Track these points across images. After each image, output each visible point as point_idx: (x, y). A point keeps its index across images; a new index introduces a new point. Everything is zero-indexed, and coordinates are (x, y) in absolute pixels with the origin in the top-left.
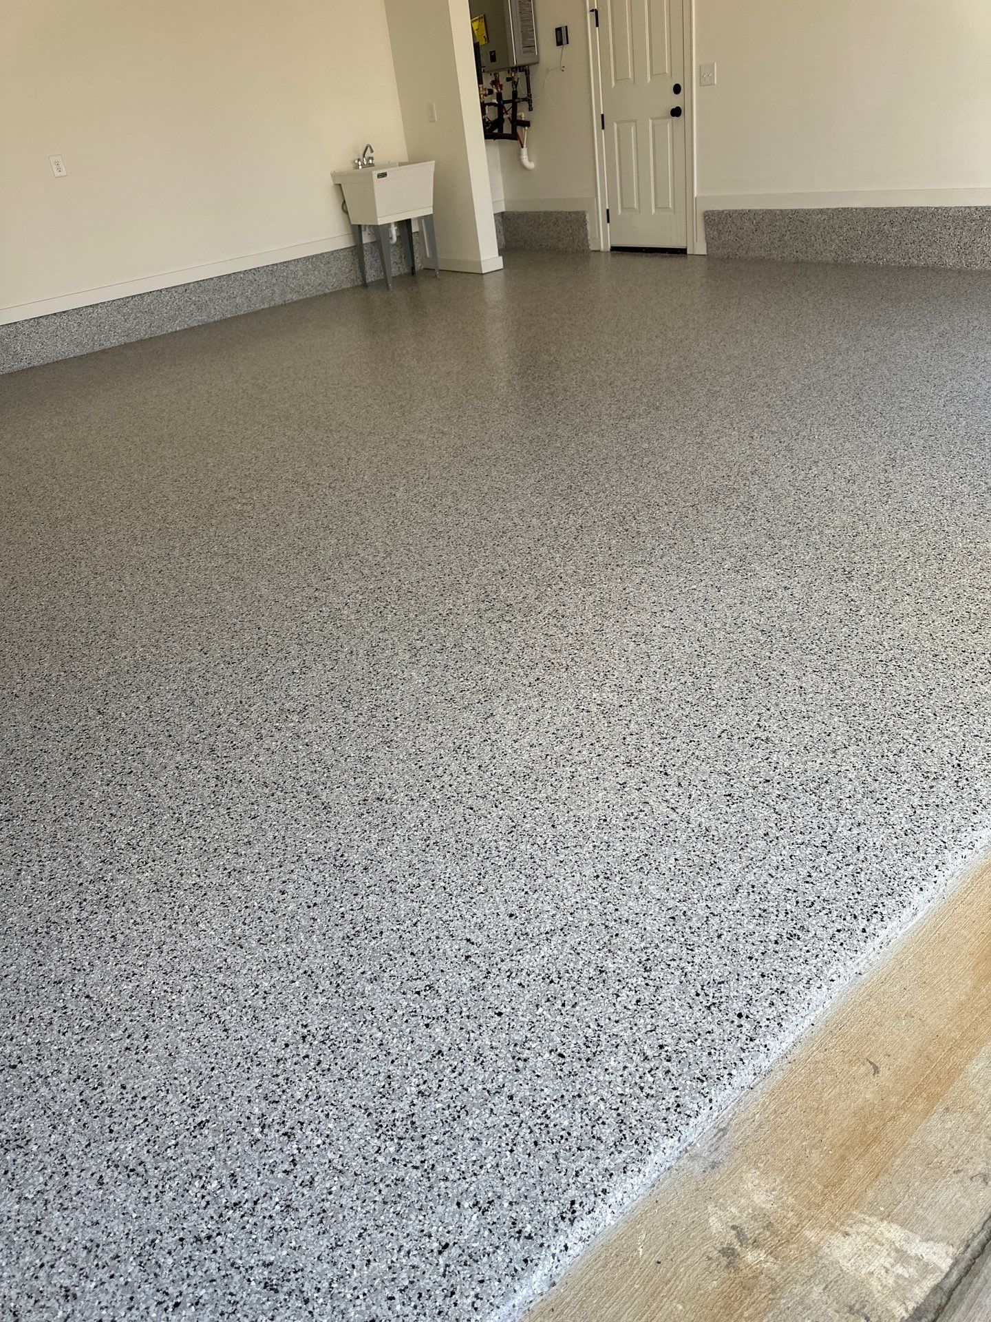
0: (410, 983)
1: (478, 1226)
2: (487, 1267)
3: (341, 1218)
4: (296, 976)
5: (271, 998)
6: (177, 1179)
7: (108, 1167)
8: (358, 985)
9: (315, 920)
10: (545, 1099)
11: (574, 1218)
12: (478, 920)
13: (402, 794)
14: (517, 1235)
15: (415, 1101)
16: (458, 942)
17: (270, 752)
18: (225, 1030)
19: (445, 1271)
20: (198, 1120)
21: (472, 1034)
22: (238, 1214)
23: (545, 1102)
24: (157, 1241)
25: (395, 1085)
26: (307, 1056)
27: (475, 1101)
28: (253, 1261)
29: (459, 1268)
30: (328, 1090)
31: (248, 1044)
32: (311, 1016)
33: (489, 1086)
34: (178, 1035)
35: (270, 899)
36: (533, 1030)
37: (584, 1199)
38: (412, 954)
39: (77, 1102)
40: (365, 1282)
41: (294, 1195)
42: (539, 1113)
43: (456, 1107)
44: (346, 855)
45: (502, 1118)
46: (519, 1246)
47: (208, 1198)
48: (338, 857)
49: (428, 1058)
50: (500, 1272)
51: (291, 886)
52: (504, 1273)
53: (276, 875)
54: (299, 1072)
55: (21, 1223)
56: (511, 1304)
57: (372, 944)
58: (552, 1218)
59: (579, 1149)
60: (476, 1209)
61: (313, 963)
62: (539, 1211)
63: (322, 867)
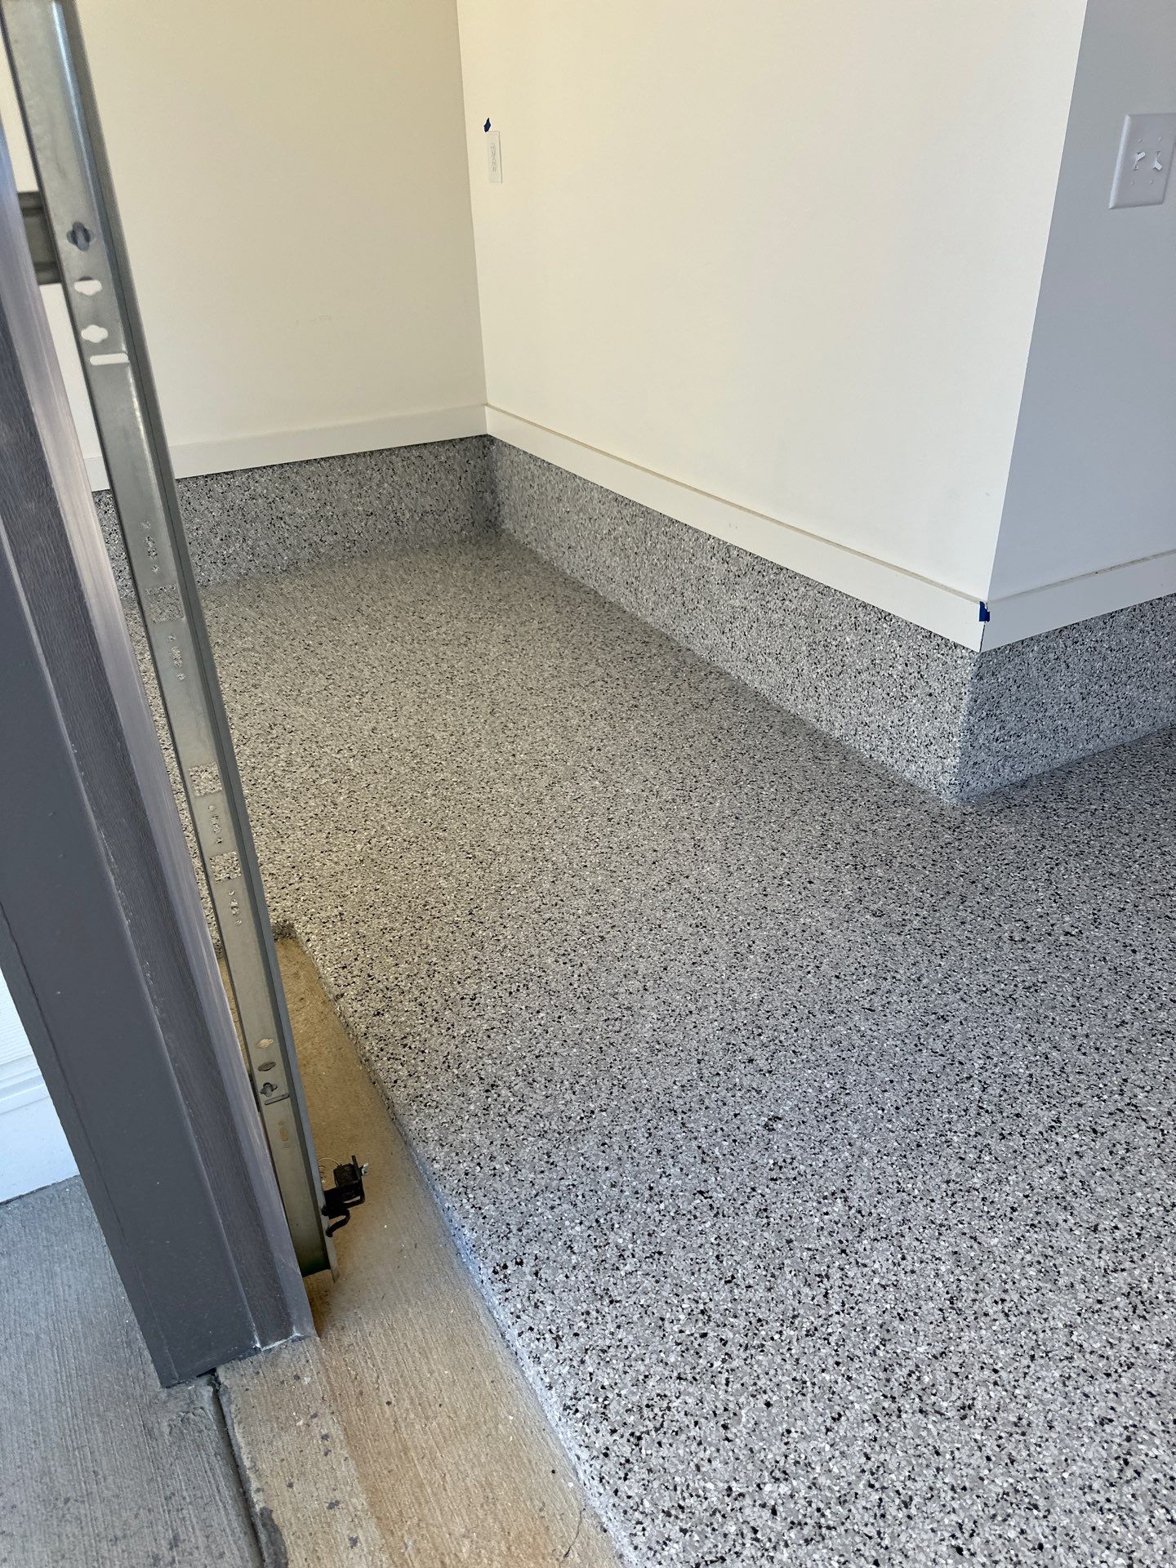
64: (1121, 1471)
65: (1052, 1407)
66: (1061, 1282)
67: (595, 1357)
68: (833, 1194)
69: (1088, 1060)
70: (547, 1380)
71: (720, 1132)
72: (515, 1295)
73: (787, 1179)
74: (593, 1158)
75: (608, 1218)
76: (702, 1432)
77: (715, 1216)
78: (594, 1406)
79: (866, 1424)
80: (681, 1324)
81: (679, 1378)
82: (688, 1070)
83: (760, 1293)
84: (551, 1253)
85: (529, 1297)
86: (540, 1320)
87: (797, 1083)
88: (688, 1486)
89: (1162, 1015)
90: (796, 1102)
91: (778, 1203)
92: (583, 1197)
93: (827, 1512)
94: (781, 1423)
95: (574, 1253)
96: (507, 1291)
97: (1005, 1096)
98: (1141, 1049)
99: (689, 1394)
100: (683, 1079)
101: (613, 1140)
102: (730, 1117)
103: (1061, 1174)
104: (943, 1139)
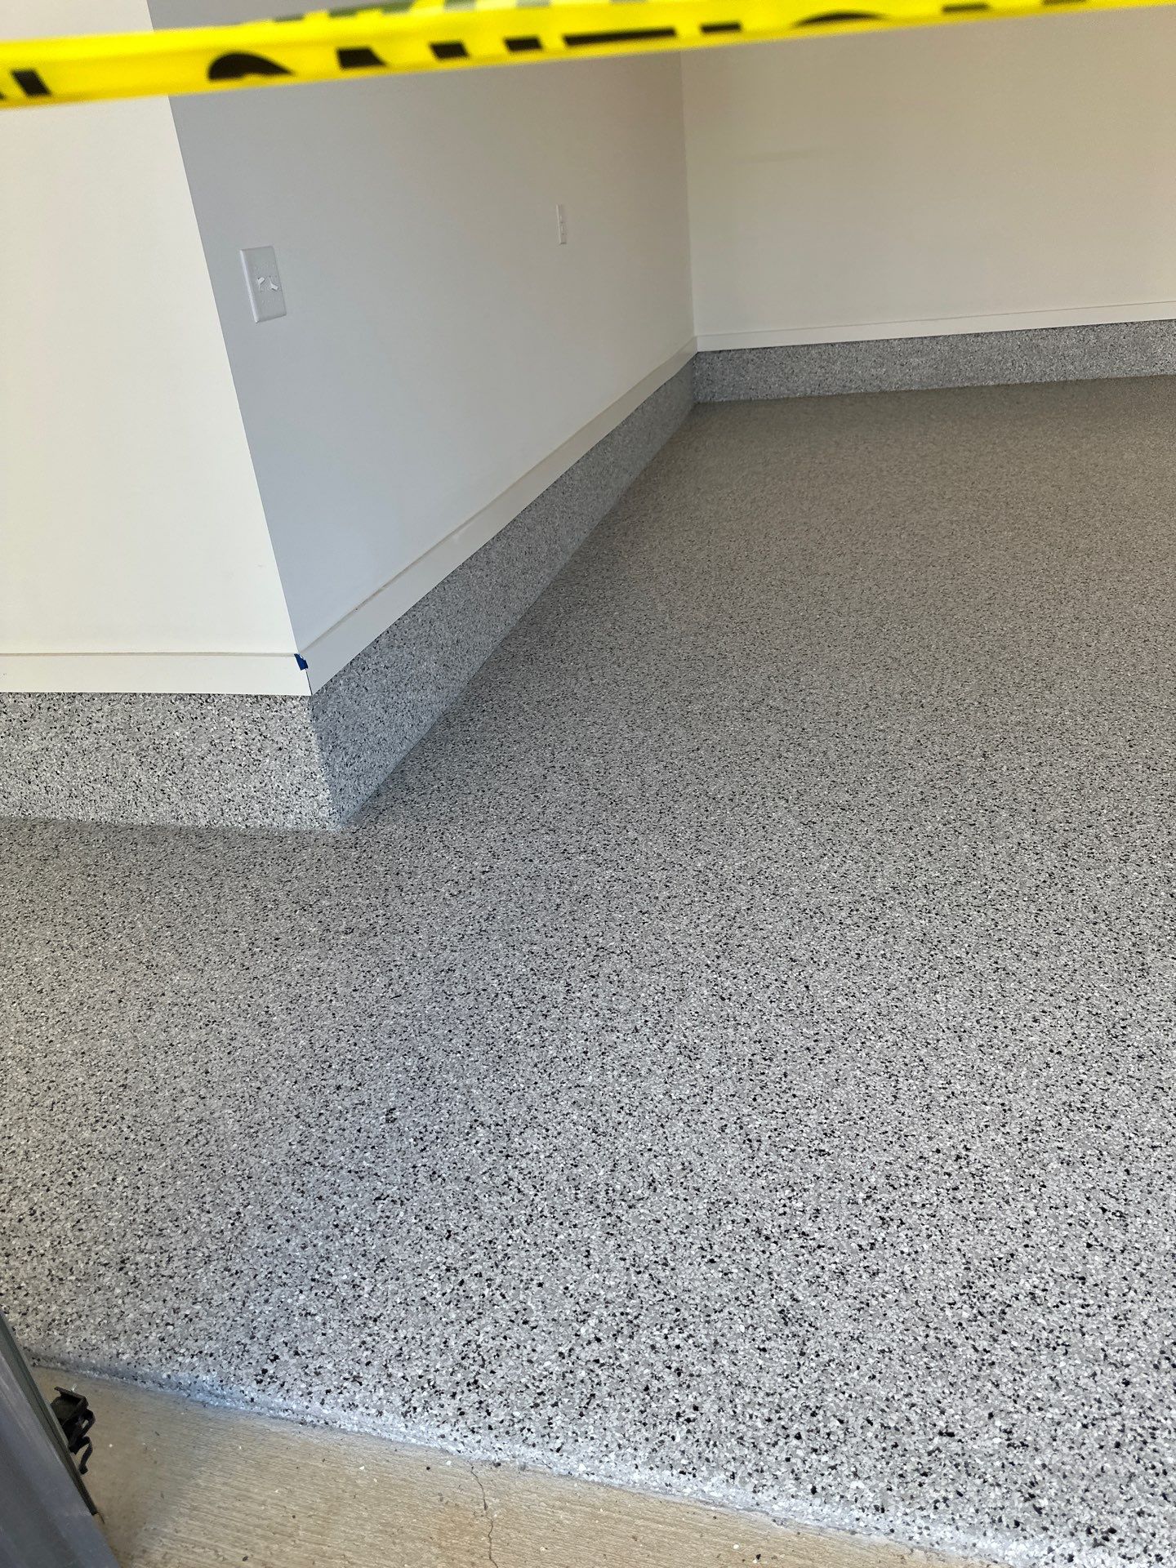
0: (1102, 1194)
1: (994, 1450)
2: (975, 1489)
3: (878, 1323)
4: (992, 1100)
5: (954, 1102)
6: (775, 1175)
7: (735, 1123)
8: (1046, 1155)
9: (1048, 1066)
10: (1166, 1419)
11: (1101, 1544)
14: (1027, 1496)
15: (1020, 1297)
17: (1125, 880)
18: (895, 1097)
19: (934, 1451)
20: (822, 1147)
21: (1132, 1293)
22: (800, 1242)
23: (1163, 1421)
24: (730, 1206)
25: (1012, 1266)
26: (949, 1175)
27: (1083, 1351)
28: (785, 1285)
29: (947, 1462)
30: (946, 1217)
31: (906, 1123)
32: (979, 1145)
33: (1110, 1352)
34: (854, 1070)
35: (1018, 1017)
37: (1128, 1542)
38: (1127, 1171)
39: (747, 1059)
40: (858, 1388)
41: (853, 1270)
42: (1147, 1424)
43: (1058, 1337)
44: (1129, 1029)
45: (1100, 1390)
46: (1021, 1505)
47: (787, 1209)
48: (1118, 1026)
49: (1066, 1274)
50: (984, 1506)
51: (1049, 1020)
52: (987, 1510)
53: (1041, 1000)
54: (932, 1181)
55: (657, 1110)
56: (973, 1540)
57: (1091, 1130)
58: (1077, 1519)
59: (1164, 1496)
60: (1005, 1436)
61: (1016, 1102)
62: (1068, 1501)
63: (1093, 1024)
64: (751, 1147)
65: (693, 1143)
66: (643, 1073)
67: (397, 1364)
68: (471, 1127)
69: (556, 939)
70: (373, 1411)
71: (357, 1151)
72: (292, 1381)
73: (433, 1142)
74: (269, 1243)
75: (320, 1270)
76: (514, 1339)
77: (402, 1204)
78: (425, 1393)
79: (607, 1242)
80: (438, 1290)
81: (469, 1322)
82: (293, 1128)
83: (476, 1226)
84: (295, 1331)
85: (306, 1373)
86: (330, 1379)
87: (386, 1078)
88: (534, 1378)
89: (575, 888)
90: (396, 1091)
91: (440, 1162)
92: (286, 1273)
93: (628, 1310)
94: (558, 1288)
95: (315, 1315)
96: (282, 1385)
97: (527, 992)
98: (579, 914)
99: (484, 1326)
100: (294, 1137)
101: (275, 1218)
102: (356, 1136)
103: (594, 1014)
104: (512, 1042)
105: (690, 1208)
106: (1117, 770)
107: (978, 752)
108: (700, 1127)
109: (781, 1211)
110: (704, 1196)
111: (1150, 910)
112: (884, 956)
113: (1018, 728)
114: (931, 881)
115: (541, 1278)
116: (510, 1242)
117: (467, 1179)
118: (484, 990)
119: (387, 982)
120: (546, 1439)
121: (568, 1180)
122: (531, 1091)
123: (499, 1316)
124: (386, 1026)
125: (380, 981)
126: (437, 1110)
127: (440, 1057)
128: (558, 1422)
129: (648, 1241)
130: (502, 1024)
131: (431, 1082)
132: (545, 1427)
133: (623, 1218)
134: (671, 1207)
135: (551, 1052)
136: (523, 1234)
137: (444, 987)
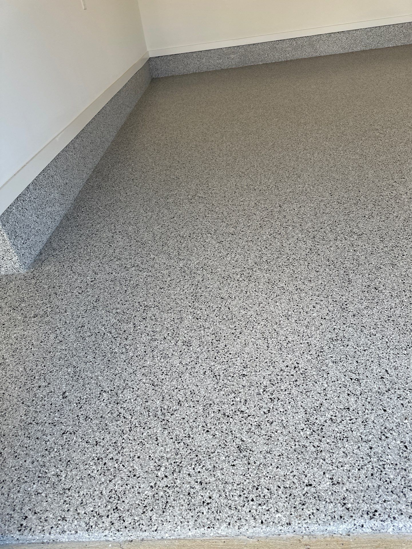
0: (350, 373)
1: (328, 488)
2: (323, 506)
3: (276, 444)
4: (303, 342)
5: (290, 345)
6: (228, 389)
7: (209, 370)
8: (327, 361)
9: (322, 325)
10: (387, 460)
11: (373, 518)
12: (396, 365)
13: (388, 291)
14: (343, 504)
15: (327, 421)
16: (381, 369)
17: (337, 247)
18: (268, 347)
19: (305, 494)
20: (244, 373)
21: (367, 411)
22: (241, 415)
23: (386, 461)
24: (212, 405)
25: (322, 409)
26: (293, 375)
27: (353, 438)
28: (238, 435)
29: (312, 498)
30: (295, 393)
31: (273, 357)
32: (302, 361)
33: (363, 437)
34: (251, 339)
35: (308, 307)
36: (398, 427)
37: (382, 514)
38: (357, 362)
40: (273, 473)
41: (263, 423)
42: (381, 464)
43: (343, 435)
44: (348, 305)
45: (362, 453)
46: (341, 509)
47: (234, 402)
48: (344, 304)
49: (342, 408)
50: (327, 513)
51: (319, 306)
52: (329, 514)
53: (315, 299)
54: (287, 379)
56: (326, 528)
57: (341, 347)
58: (362, 510)
59: (392, 492)
60: (331, 481)
61: (313, 341)
62: (358, 502)
63: (335, 305)
64: (216, 378)
65: (194, 382)
67: (81, 508)
68: (100, 394)
70: (73, 532)
71: (51, 414)
72: (35, 527)
73: (84, 403)
74: (17, 464)
75: (41, 472)
77: (74, 434)
78: (95, 518)
79: (164, 432)
80: (95, 469)
81: (110, 481)
82: (22, 409)
83: (108, 437)
84: (33, 503)
85: (41, 522)
86: (52, 522)
87: (60, 379)
88: (141, 500)
89: (132, 282)
90: (65, 384)
91: (89, 412)
92: (26, 477)
93: (177, 460)
94: (146, 457)
95: (42, 493)
96: (30, 530)
97: (117, 330)
98: (135, 293)
99: (117, 481)
100: (23, 412)
101: (18, 452)
102: (50, 407)
103: (147, 334)
104: (113, 353)
105: (196, 410)
106: (328, 205)
107: (277, 205)
108: (196, 374)
109: (232, 403)
110: (201, 403)
111: (348, 257)
112: (255, 291)
113: (290, 194)
114: (268, 258)
115: (139, 454)
116: (123, 441)
117: (102, 417)
118: (99, 332)
119: (55, 336)
120: (150, 527)
121: (144, 409)
122: (124, 373)
123: (123, 475)
124: (57, 356)
125: (52, 336)
126: (84, 389)
127: (83, 365)
128: (154, 518)
129: (181, 428)
130: (108, 346)
131: (80, 377)
132: (149, 522)
133: (169, 420)
134: (188, 411)
135: (131, 354)
136: (129, 436)
137: (81, 334)
